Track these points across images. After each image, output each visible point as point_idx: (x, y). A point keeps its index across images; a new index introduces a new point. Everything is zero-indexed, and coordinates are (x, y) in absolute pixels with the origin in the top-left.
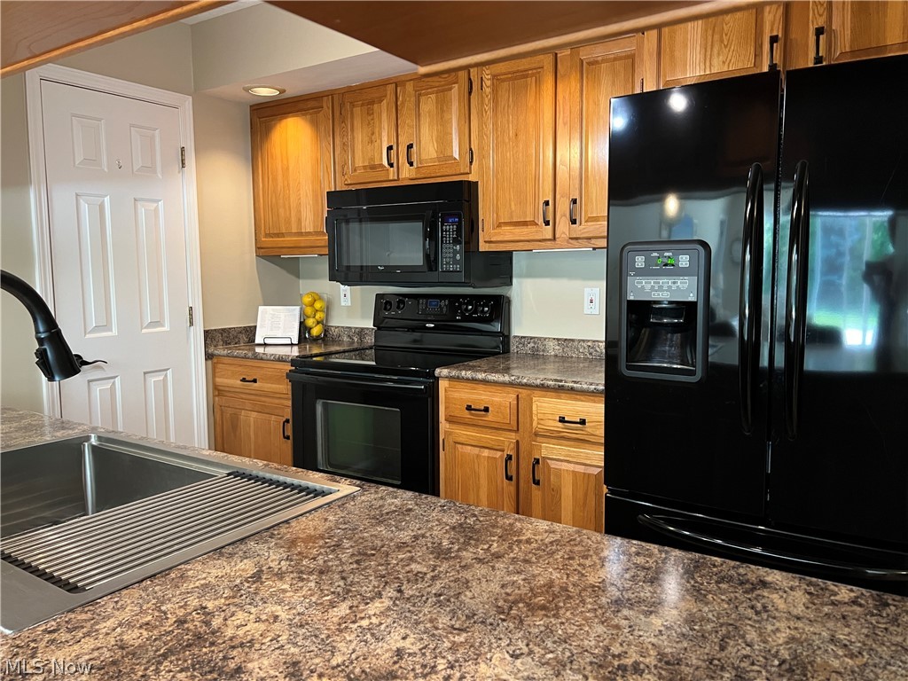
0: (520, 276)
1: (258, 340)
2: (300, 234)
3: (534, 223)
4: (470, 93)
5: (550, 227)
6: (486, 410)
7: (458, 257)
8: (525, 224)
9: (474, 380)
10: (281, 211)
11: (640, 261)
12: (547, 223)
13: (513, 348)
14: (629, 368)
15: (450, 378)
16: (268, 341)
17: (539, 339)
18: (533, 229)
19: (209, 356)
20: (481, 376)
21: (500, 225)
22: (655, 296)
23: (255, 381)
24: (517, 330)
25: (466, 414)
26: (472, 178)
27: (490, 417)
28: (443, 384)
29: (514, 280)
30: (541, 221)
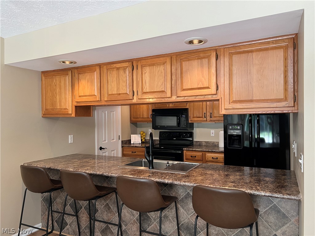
0: (196, 128)
1: (132, 143)
2: (143, 118)
3: (202, 117)
5: (206, 118)
6: (195, 157)
7: (185, 124)
8: (200, 117)
9: (192, 150)
10: (138, 113)
11: (231, 127)
12: (205, 117)
13: (194, 144)
14: (229, 147)
15: (186, 150)
16: (134, 143)
17: (201, 141)
18: (202, 118)
21: (194, 117)
22: (233, 134)
23: (135, 152)
24: (195, 140)
25: (191, 158)
26: (187, 107)
27: (196, 158)
28: (184, 151)
29: (194, 128)
30: (204, 117)
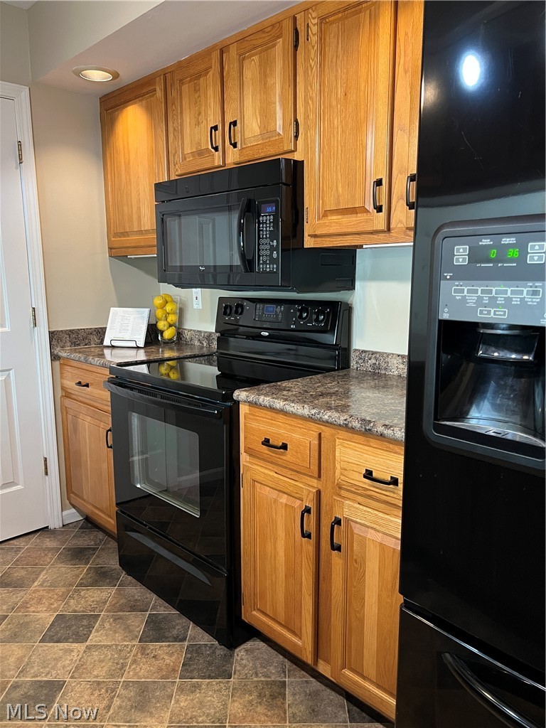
1: (106, 342)
2: (140, 232)
3: (364, 210)
4: (296, 47)
5: (383, 215)
6: (284, 447)
7: (275, 255)
8: (353, 211)
10: (125, 208)
11: (461, 254)
12: (379, 209)
16: (114, 343)
17: (382, 354)
19: (54, 357)
20: (279, 404)
21: (326, 214)
22: (481, 316)
23: (87, 385)
25: (264, 449)
26: (297, 156)
28: (244, 409)
29: (357, 284)
